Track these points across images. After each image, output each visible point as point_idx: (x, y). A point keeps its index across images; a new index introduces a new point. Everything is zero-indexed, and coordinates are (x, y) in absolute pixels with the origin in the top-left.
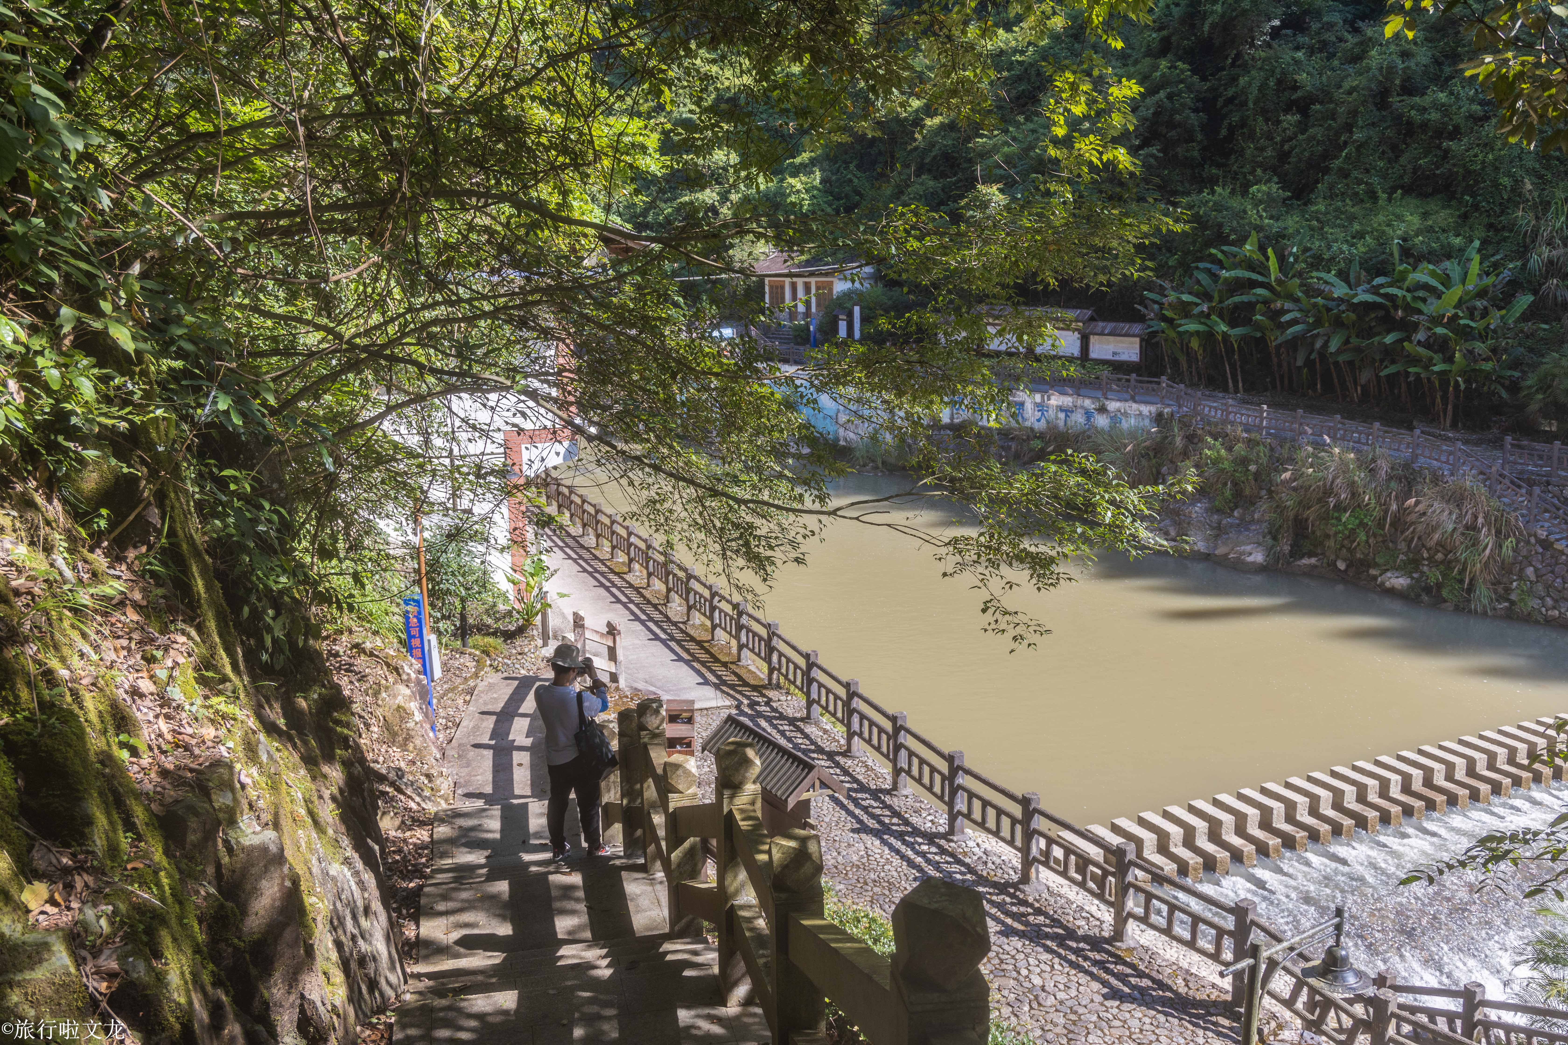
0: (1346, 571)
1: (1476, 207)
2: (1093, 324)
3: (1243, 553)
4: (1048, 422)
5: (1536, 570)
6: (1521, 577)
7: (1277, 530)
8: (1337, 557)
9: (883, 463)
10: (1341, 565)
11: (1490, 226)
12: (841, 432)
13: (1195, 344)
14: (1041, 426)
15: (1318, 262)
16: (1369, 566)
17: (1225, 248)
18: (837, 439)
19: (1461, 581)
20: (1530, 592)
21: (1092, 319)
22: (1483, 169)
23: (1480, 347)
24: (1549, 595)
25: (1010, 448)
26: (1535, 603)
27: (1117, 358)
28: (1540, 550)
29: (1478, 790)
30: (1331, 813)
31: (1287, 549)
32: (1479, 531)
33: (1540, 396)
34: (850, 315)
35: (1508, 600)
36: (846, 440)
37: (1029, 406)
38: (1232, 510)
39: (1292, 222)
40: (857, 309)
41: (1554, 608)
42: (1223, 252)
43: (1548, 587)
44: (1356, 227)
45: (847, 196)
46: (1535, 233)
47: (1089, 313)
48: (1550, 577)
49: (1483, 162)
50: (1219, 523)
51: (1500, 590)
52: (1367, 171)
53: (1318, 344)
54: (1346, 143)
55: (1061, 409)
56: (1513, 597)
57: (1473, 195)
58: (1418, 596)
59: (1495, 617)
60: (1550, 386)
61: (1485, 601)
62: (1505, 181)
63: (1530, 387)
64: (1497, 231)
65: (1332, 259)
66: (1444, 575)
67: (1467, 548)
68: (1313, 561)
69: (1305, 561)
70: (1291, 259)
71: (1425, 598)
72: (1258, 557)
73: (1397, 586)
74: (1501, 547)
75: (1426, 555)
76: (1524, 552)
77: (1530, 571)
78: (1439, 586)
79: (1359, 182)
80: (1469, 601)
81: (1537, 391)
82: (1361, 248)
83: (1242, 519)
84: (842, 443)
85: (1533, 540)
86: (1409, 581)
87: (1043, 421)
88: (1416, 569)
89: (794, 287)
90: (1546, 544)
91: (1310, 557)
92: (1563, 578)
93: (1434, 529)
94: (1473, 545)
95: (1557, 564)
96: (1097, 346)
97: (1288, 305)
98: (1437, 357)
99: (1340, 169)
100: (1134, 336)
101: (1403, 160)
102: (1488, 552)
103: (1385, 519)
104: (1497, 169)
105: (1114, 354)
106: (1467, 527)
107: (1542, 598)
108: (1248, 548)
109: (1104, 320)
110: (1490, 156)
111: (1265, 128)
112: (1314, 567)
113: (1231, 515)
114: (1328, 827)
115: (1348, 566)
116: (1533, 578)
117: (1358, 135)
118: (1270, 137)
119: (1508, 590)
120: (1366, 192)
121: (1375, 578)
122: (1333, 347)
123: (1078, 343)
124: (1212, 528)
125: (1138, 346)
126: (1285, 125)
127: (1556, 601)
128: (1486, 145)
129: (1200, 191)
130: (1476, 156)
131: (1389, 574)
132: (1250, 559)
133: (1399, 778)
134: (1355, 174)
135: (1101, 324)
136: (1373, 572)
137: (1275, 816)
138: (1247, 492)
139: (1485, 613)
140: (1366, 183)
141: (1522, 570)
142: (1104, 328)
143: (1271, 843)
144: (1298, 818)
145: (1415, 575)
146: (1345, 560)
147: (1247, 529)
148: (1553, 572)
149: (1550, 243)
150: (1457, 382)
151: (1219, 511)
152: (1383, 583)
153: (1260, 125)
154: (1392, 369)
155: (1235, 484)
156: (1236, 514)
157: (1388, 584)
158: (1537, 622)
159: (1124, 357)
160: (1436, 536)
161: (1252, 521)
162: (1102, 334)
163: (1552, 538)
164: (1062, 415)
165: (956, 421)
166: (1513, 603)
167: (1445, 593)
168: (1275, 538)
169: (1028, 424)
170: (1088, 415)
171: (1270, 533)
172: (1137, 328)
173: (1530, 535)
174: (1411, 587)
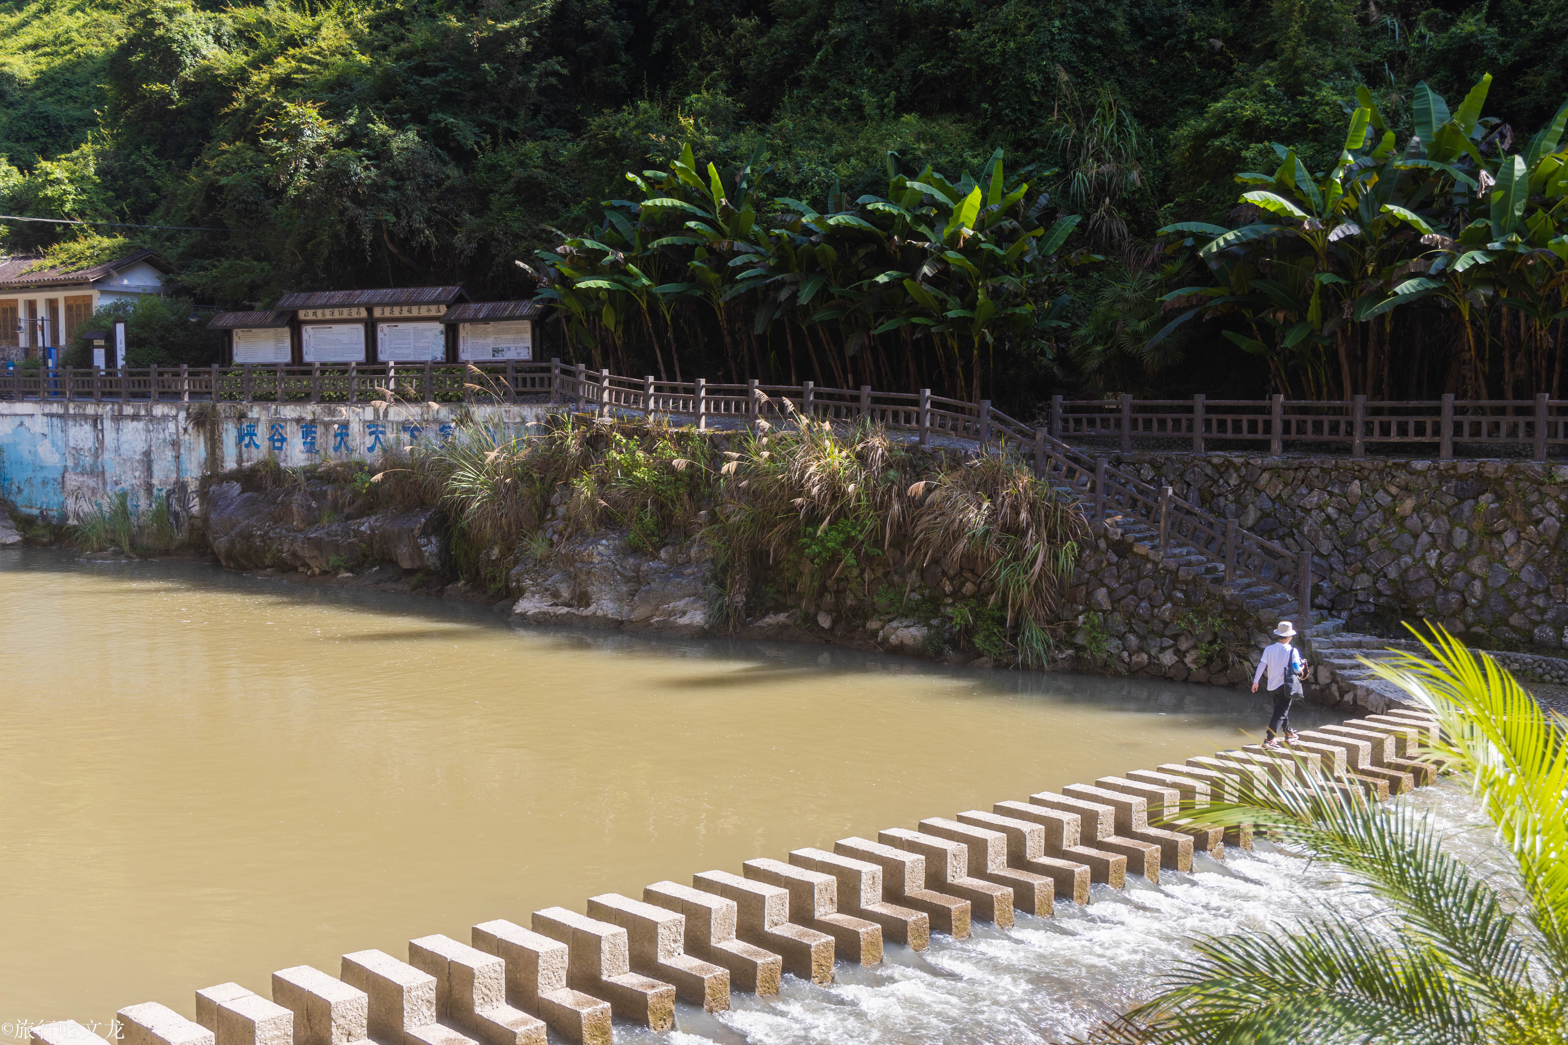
0: (832, 629)
1: (997, 117)
2: (461, 308)
3: (672, 613)
4: (385, 451)
5: (1111, 592)
6: (1090, 607)
7: (724, 570)
8: (818, 608)
9: (132, 544)
10: (825, 621)
11: (1018, 145)
12: (71, 504)
13: (609, 319)
14: (375, 458)
15: (783, 187)
16: (866, 618)
17: (648, 173)
18: (64, 517)
19: (1002, 621)
20: (1104, 627)
21: (460, 300)
22: (1004, 62)
23: (1010, 283)
24: (1132, 631)
25: (324, 494)
26: (1112, 645)
27: (500, 358)
28: (1115, 559)
29: (1030, 887)
30: (736, 946)
31: (740, 599)
32: (1024, 533)
33: (1099, 348)
34: (110, 338)
35: (1073, 645)
36: (77, 516)
37: (355, 427)
38: (658, 550)
39: (745, 141)
40: (120, 328)
41: (1141, 649)
42: (645, 178)
43: (1130, 616)
44: (836, 148)
45: (137, 191)
46: (1078, 145)
47: (454, 290)
48: (1131, 600)
49: (1004, 52)
50: (637, 570)
51: (1061, 631)
52: (851, 82)
53: (783, 295)
54: (820, 44)
55: (405, 426)
56: (1080, 639)
57: (993, 102)
58: (939, 653)
59: (1055, 672)
60: (1111, 335)
61: (1039, 648)
62: (1034, 77)
63: (1085, 338)
64: (1027, 150)
65: (803, 183)
66: (976, 616)
67: (1007, 563)
68: (782, 617)
69: (771, 620)
70: (745, 185)
71: (949, 652)
72: (696, 617)
73: (908, 641)
74: (1057, 558)
75: (948, 588)
76: (1091, 566)
77: (1101, 594)
78: (968, 632)
79: (840, 96)
80: (1015, 653)
81: (1095, 342)
82: (844, 170)
83: (672, 562)
84: (72, 522)
85: (1102, 544)
86: (925, 630)
87: (378, 450)
88: (936, 613)
89: (32, 306)
90: (1122, 548)
91: (777, 612)
92: (1150, 599)
93: (957, 536)
94: (1016, 558)
95: (1139, 578)
96: (470, 342)
97: (739, 245)
98: (952, 301)
99: (814, 79)
100: (521, 318)
101: (898, 64)
102: (1037, 567)
103: (883, 528)
104: (1021, 62)
105: (496, 351)
106: (1006, 529)
107: (1122, 637)
108: (681, 604)
109: (477, 301)
110: (1012, 44)
111: (714, 39)
112: (783, 627)
113: (655, 557)
114: (721, 972)
115: (834, 622)
116: (1107, 606)
117: (835, 30)
118: (719, 51)
119: (1071, 629)
120: (850, 109)
121: (875, 634)
122: (804, 298)
123: (441, 340)
124: (627, 580)
125: (528, 336)
126: (740, 31)
127: (1142, 638)
128: (1005, 32)
129: (619, 110)
130: (992, 45)
131: (895, 624)
132: (684, 621)
133: (878, 869)
134: (833, 83)
135: (474, 306)
136: (873, 625)
137: (605, 956)
138: (678, 512)
139: (1041, 668)
140: (851, 97)
141: (1090, 594)
142: (477, 311)
143: (585, 1011)
144: (663, 959)
145: (934, 622)
146: (829, 612)
147: (680, 575)
148: (1134, 592)
149: (1099, 158)
150: (983, 337)
151: (635, 550)
152: (886, 639)
153: (708, 38)
154: (888, 326)
155: (660, 506)
156: (663, 554)
157: (893, 639)
158: (1117, 675)
159: (510, 355)
160: (961, 546)
161: (688, 562)
162: (474, 320)
163: (1130, 537)
164: (406, 437)
165: (246, 465)
166: (1079, 648)
167: (978, 641)
168: (722, 585)
169: (356, 456)
170: (444, 428)
171: (715, 577)
172: (526, 307)
173: (1098, 537)
174: (928, 639)
